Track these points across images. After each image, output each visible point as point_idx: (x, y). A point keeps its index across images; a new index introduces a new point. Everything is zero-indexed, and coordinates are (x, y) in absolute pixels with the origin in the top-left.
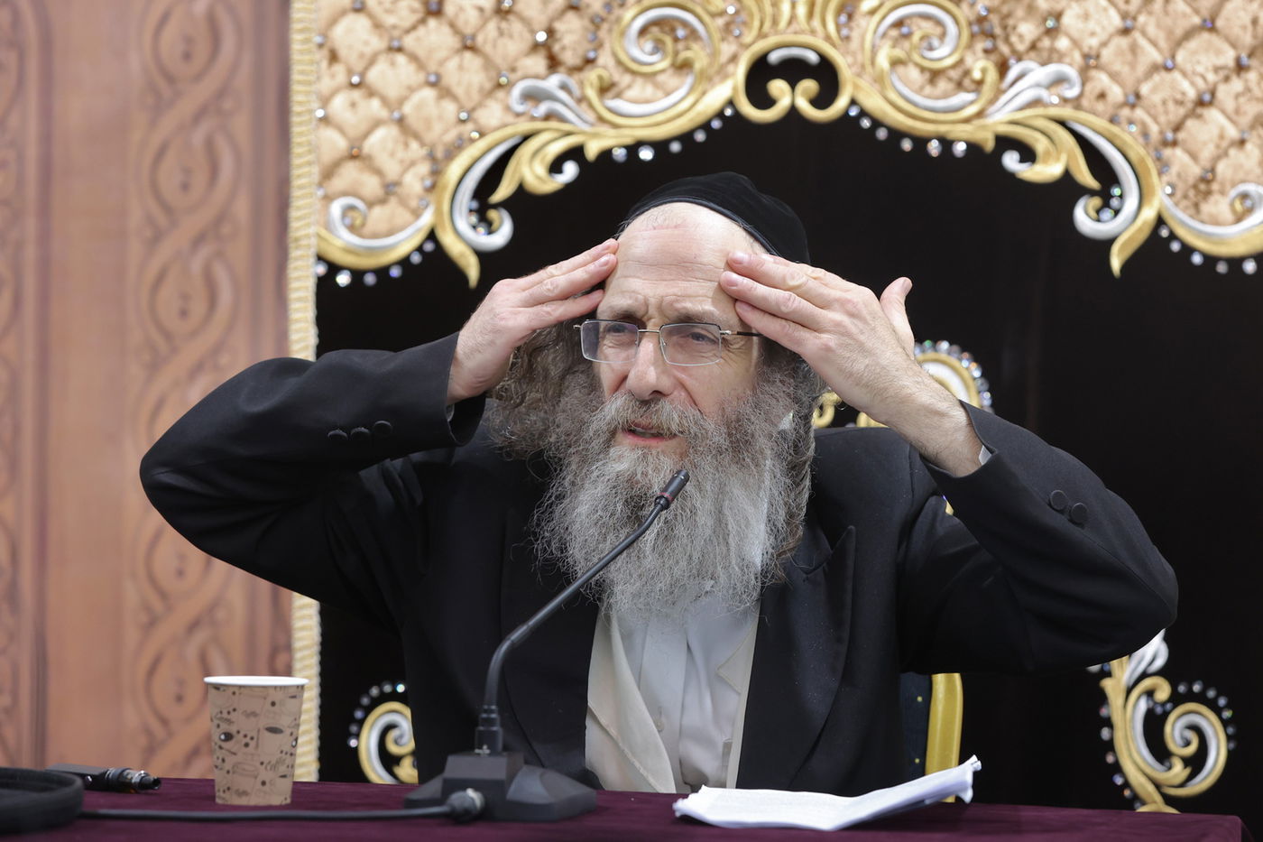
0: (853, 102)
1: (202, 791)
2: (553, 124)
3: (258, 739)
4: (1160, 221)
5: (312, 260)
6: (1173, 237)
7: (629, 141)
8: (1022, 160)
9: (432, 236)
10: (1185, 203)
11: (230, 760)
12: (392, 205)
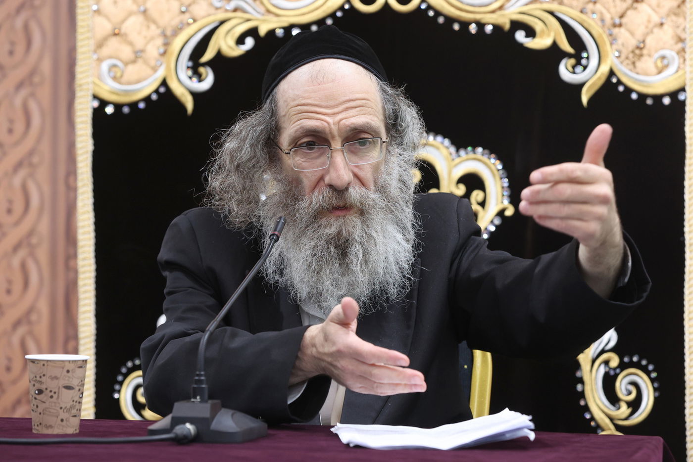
0: (423, 0)
1: (24, 426)
2: (239, 14)
3: (59, 393)
4: (612, 73)
5: (90, 98)
6: (619, 82)
7: (286, 24)
8: (527, 36)
9: (164, 83)
10: (627, 61)
11: (42, 407)
12: (140, 64)
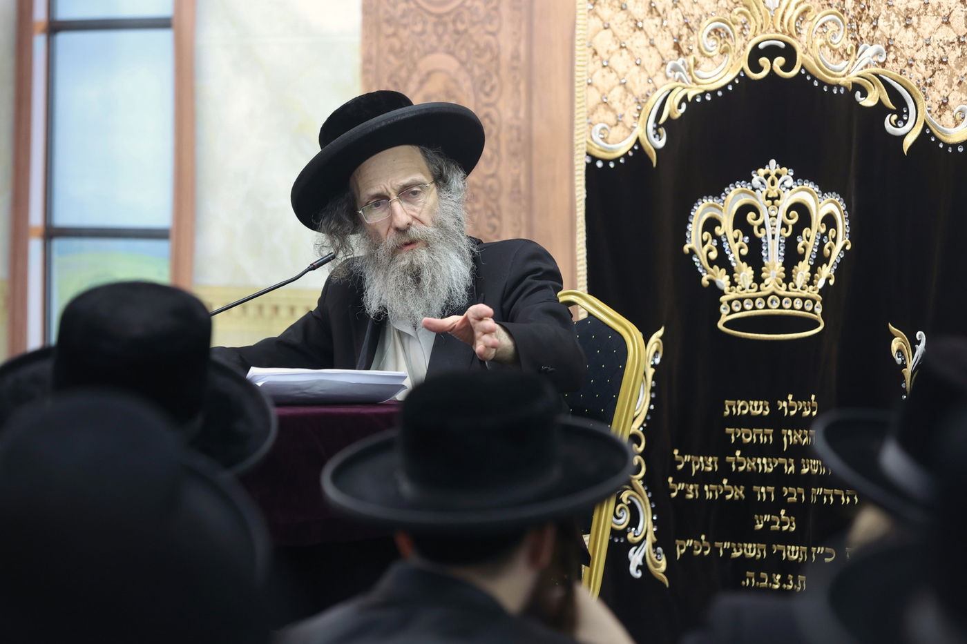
0: (802, 67)
2: (680, 84)
4: (926, 126)
5: (585, 155)
6: (931, 133)
7: (701, 91)
8: (862, 96)
9: (638, 142)
10: (936, 115)
12: (620, 127)
